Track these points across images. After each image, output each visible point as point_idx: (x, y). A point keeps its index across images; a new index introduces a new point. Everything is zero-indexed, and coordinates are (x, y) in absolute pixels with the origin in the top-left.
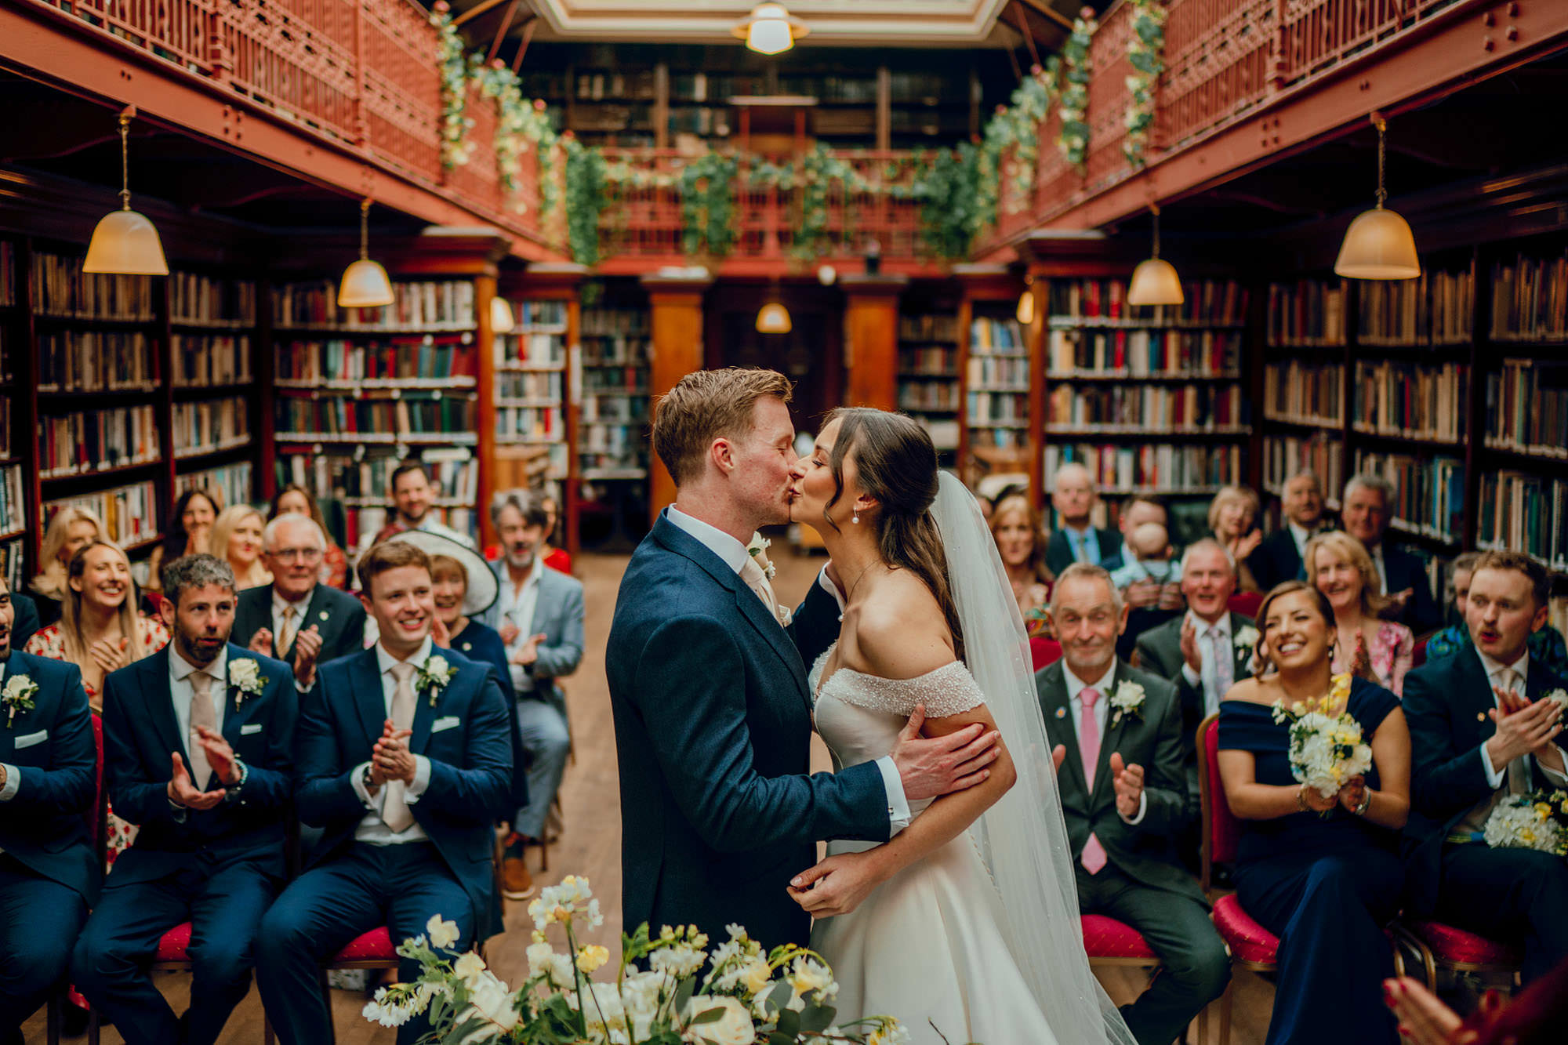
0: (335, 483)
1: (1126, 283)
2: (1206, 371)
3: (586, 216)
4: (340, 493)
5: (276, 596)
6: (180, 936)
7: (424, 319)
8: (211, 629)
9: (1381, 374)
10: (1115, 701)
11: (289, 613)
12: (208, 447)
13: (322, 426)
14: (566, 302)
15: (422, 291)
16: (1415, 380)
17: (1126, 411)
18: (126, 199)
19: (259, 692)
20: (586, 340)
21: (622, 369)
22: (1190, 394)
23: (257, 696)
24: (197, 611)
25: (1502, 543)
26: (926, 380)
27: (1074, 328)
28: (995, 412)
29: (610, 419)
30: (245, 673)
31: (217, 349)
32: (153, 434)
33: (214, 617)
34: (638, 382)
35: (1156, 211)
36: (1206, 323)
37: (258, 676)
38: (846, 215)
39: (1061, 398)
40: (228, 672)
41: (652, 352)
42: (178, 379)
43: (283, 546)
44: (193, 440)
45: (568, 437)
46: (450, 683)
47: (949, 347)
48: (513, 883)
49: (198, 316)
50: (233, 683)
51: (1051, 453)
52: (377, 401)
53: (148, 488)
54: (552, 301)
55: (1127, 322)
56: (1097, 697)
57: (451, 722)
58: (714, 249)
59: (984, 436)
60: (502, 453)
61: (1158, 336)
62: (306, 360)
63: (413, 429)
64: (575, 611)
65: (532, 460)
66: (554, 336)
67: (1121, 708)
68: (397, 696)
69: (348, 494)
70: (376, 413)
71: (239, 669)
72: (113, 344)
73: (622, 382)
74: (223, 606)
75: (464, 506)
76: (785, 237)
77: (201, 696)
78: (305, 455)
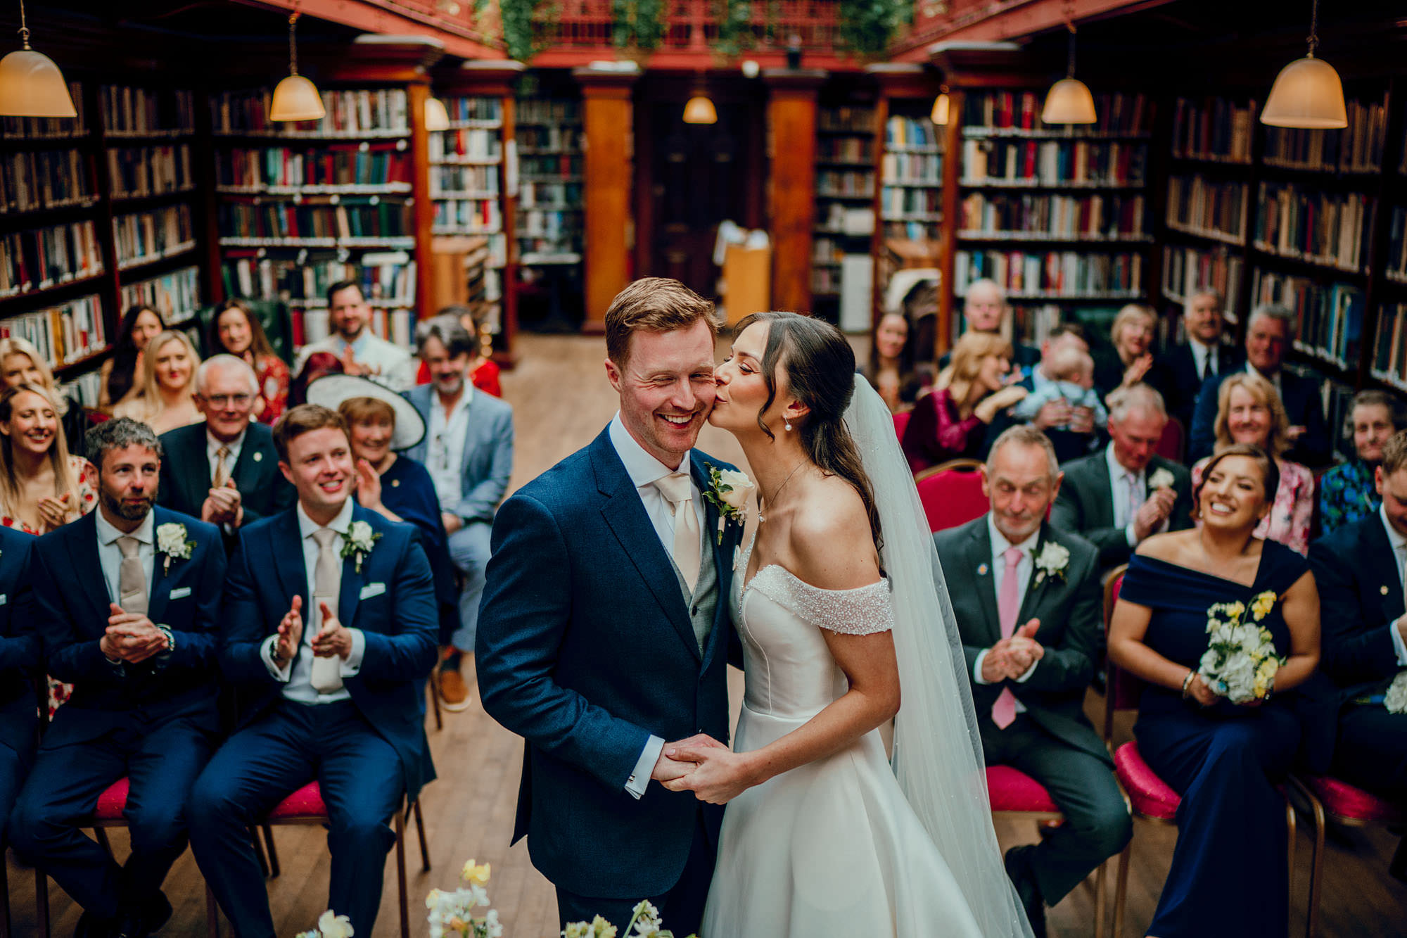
0: (280, 286)
1: (1041, 98)
2: (1113, 181)
3: (520, 10)
4: (285, 296)
5: (210, 437)
6: (117, 794)
7: (360, 127)
8: (137, 490)
9: (1285, 196)
10: (1040, 563)
11: (223, 453)
12: (153, 256)
13: (265, 232)
14: (501, 98)
15: (357, 99)
16: (1319, 207)
17: (1034, 219)
18: (26, 38)
19: (188, 557)
20: (522, 130)
21: (557, 157)
22: (1096, 203)
23: (186, 560)
24: (121, 473)
25: (1397, 373)
26: (844, 169)
27: (989, 138)
28: (908, 207)
29: (547, 205)
30: (173, 538)
31: (156, 161)
32: (95, 248)
33: (139, 478)
34: (573, 170)
35: (1072, 29)
36: (1114, 134)
37: (185, 542)
38: (769, 10)
39: (973, 206)
40: (156, 537)
41: (585, 143)
42: (118, 192)
43: (214, 392)
44: (138, 250)
45: (505, 228)
46: (373, 548)
47: (866, 137)
48: (451, 695)
49: (134, 128)
50: (161, 549)
51: (962, 259)
52: (317, 207)
53: (94, 301)
54: (487, 97)
55: (1039, 133)
56: (1021, 556)
57: (375, 589)
58: (643, 42)
59: (897, 229)
60: (440, 246)
61: (1067, 147)
62: (246, 166)
63: (352, 234)
64: (506, 435)
65: (471, 252)
66: (490, 131)
67: (1045, 569)
68: (319, 562)
69: (293, 296)
70: (317, 219)
71: (168, 535)
72: (47, 163)
73: (557, 171)
74: (147, 468)
75: (403, 307)
76: (710, 31)
77: (130, 561)
78: (250, 259)
